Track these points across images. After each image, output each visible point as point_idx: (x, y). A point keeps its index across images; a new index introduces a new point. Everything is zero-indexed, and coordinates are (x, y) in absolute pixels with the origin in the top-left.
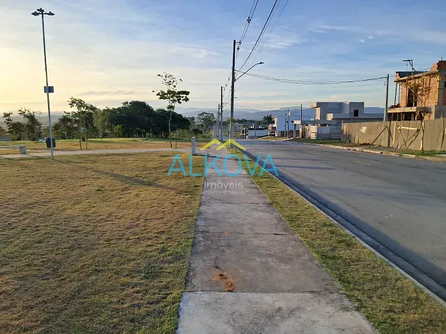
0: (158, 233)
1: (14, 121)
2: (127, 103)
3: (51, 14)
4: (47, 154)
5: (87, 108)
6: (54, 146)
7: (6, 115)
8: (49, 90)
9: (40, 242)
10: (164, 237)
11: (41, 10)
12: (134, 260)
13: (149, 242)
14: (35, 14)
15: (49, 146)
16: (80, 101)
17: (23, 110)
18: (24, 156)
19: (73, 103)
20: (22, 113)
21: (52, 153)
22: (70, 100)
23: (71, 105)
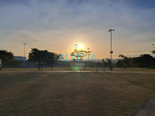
0: (132, 100)
1: (105, 61)
2: (142, 55)
3: (113, 30)
4: (110, 72)
5: (124, 57)
6: (112, 69)
7: (103, 60)
8: (112, 52)
9: (98, 95)
10: (134, 101)
11: (111, 30)
12: (120, 105)
13: (128, 102)
14: (109, 31)
15: (110, 69)
16: (122, 55)
17: (107, 58)
18: (104, 72)
19: (120, 56)
20: (107, 59)
21: (111, 71)
22: (119, 55)
23: (119, 57)
